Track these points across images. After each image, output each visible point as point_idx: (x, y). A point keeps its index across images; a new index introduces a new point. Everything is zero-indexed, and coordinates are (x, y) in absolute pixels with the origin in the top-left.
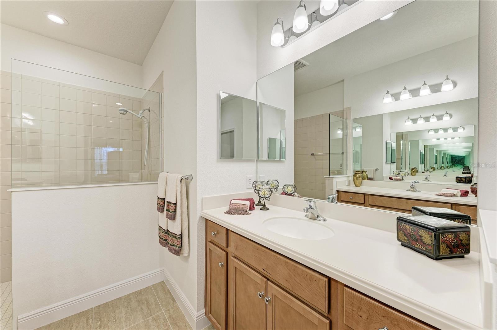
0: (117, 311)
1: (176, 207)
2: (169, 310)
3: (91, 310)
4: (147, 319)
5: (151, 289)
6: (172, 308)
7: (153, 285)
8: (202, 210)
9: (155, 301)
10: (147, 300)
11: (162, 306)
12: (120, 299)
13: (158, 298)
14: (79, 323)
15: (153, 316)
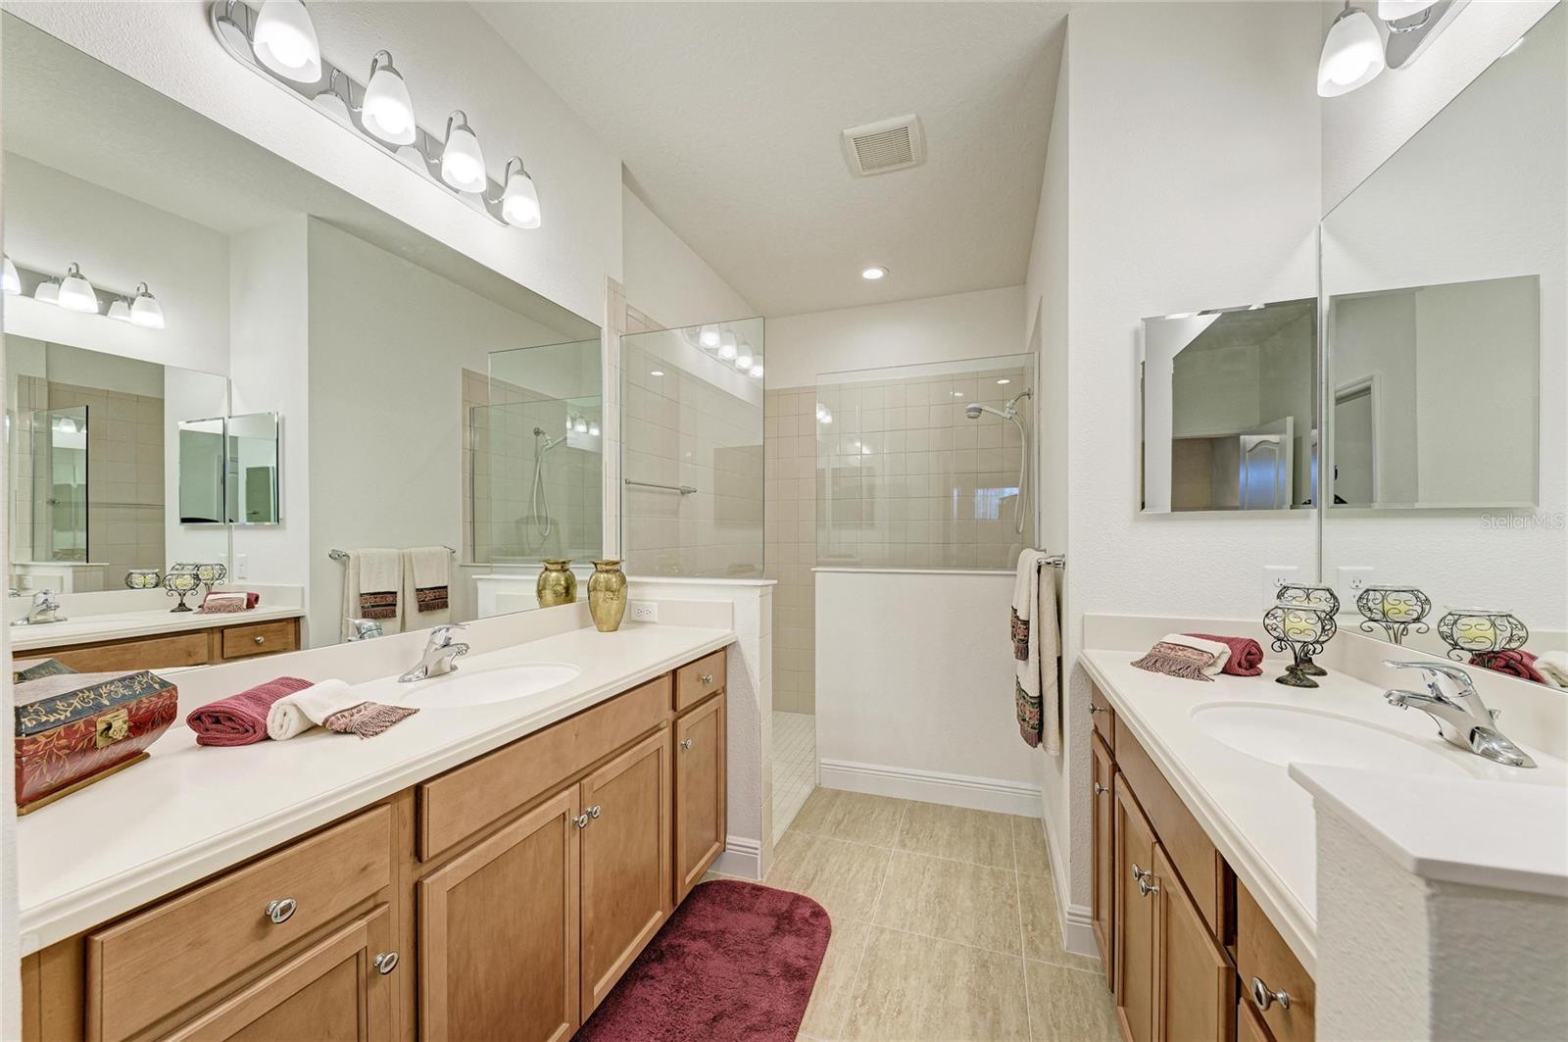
0: (938, 824)
1: (1028, 629)
2: (1028, 877)
3: (903, 802)
4: (981, 865)
5: (1009, 820)
6: (1037, 878)
7: (1015, 816)
8: (1083, 647)
9: (1009, 845)
10: (992, 836)
11: (1018, 862)
12: (949, 808)
13: (1016, 844)
14: (883, 811)
15: (995, 868)
